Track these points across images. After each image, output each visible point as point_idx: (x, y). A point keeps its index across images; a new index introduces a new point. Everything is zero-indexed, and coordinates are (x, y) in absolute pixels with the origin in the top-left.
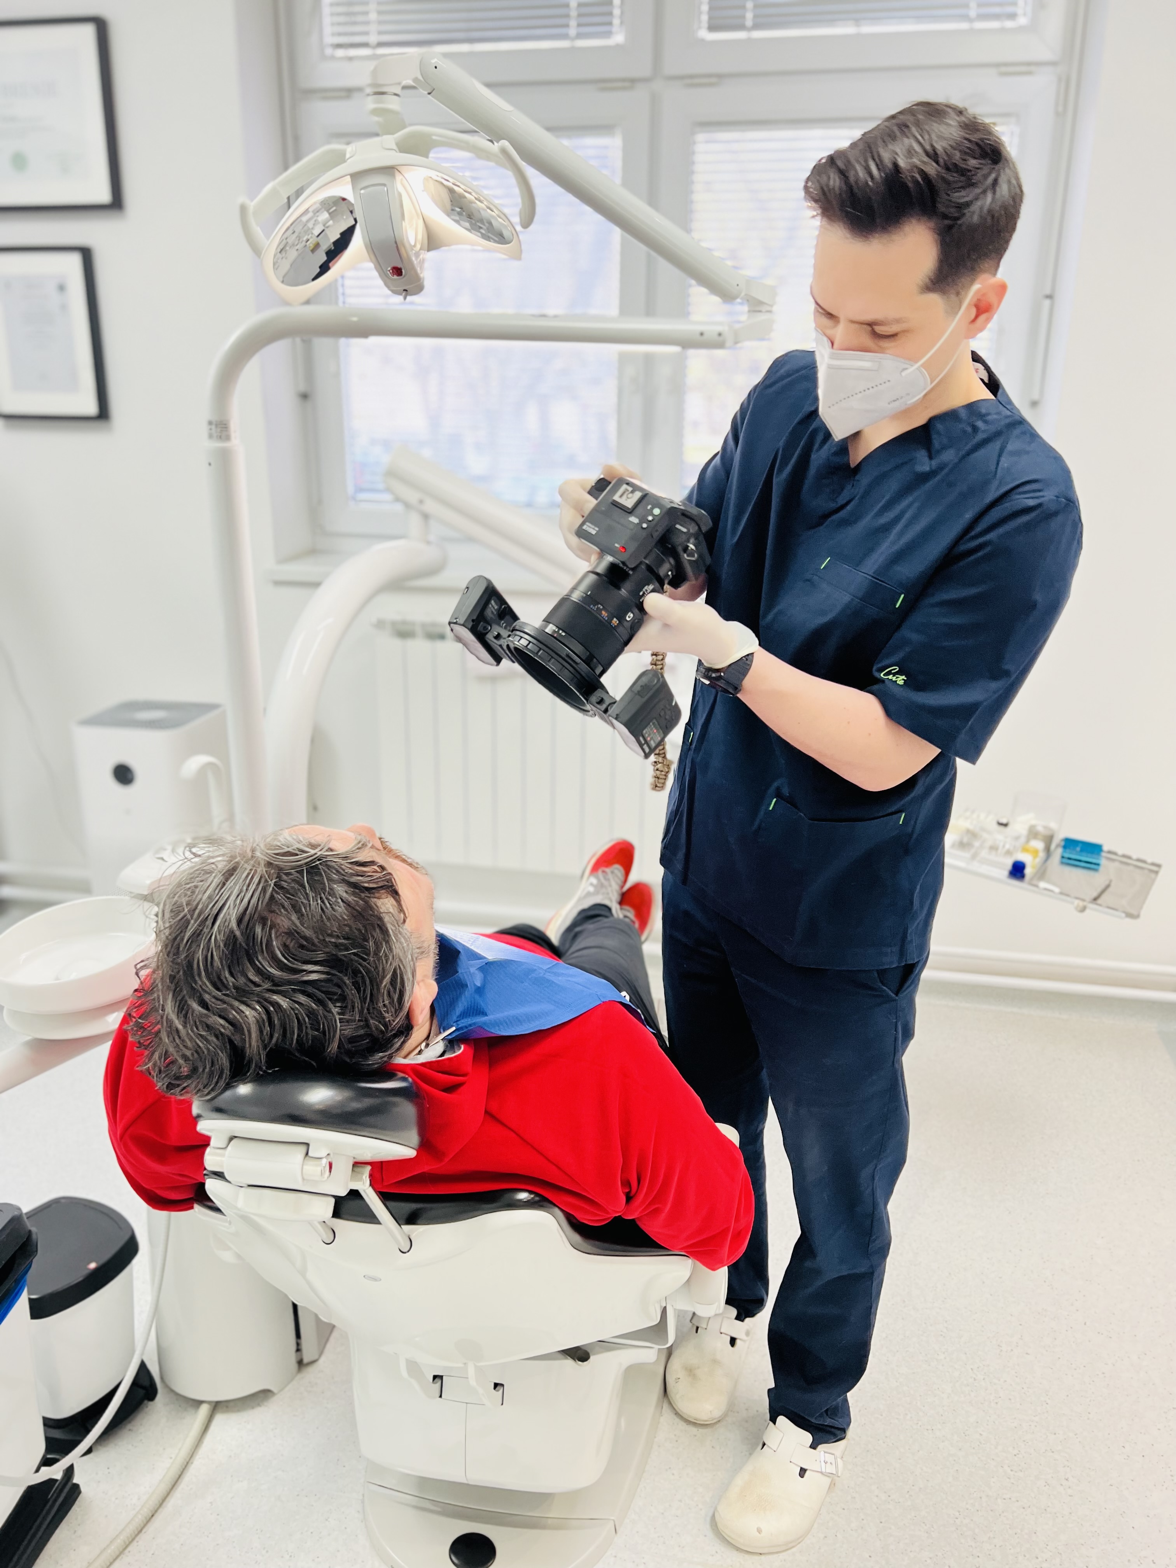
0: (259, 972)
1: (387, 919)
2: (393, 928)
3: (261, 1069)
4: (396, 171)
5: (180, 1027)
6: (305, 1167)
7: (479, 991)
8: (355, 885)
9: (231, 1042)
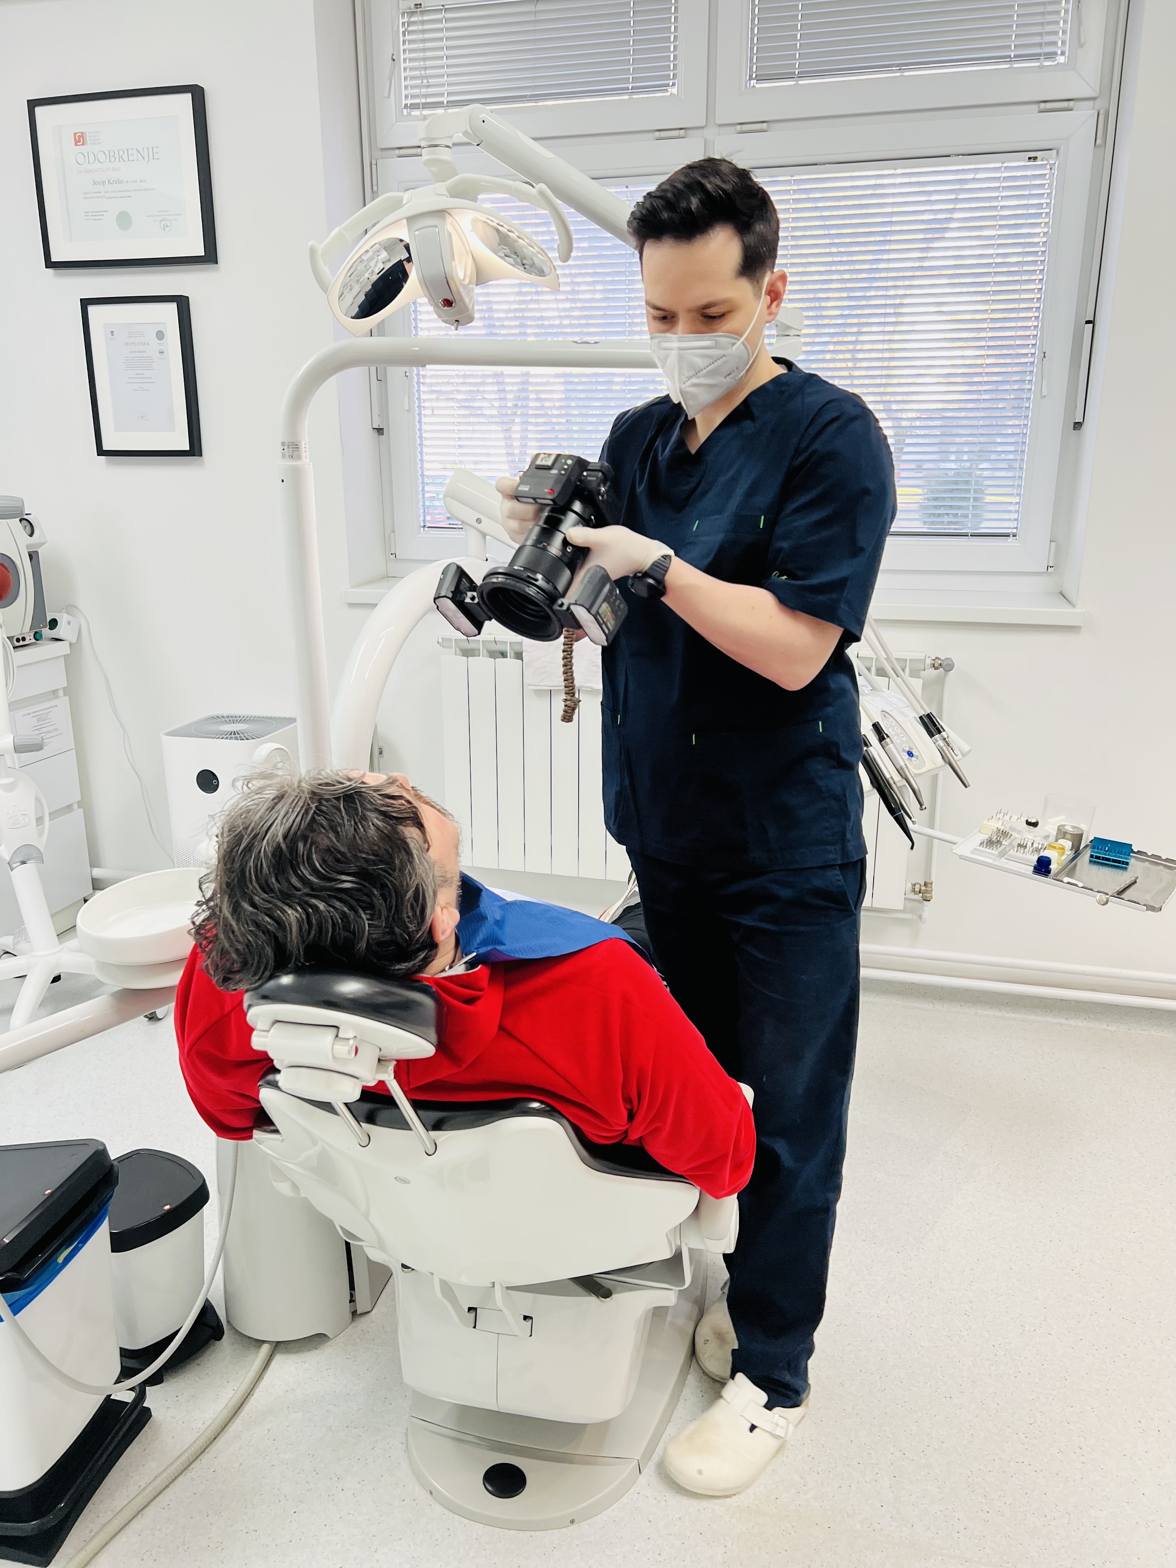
0: (302, 879)
1: (412, 845)
2: (418, 853)
3: (300, 962)
4: (447, 214)
5: (234, 923)
6: (335, 1047)
7: (499, 923)
8: (384, 814)
9: (276, 937)
